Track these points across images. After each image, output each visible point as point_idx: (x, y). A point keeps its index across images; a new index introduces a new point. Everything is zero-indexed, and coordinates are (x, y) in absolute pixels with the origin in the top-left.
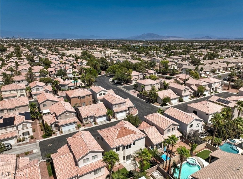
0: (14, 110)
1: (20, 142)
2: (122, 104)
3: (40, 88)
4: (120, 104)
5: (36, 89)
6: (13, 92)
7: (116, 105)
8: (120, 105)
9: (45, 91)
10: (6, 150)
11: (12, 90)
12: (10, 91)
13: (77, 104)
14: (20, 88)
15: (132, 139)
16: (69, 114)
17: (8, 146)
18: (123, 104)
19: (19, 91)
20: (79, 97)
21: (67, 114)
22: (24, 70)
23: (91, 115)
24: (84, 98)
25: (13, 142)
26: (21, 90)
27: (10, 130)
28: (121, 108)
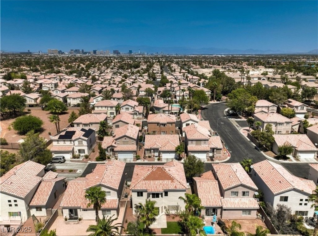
0: (88, 126)
1: (75, 158)
2: (202, 142)
3: (130, 108)
4: (200, 141)
5: (126, 108)
6: (104, 108)
7: (192, 140)
8: (198, 141)
9: (135, 112)
10: (58, 163)
11: (104, 107)
12: (102, 107)
13: (155, 131)
14: (111, 105)
15: (164, 187)
16: (128, 140)
17: (61, 159)
18: (204, 142)
19: (109, 109)
20: (158, 124)
21: (125, 139)
22: (133, 87)
23: (155, 147)
24: (164, 126)
25: (68, 157)
26: (112, 107)
27: (68, 143)
28: (201, 146)
